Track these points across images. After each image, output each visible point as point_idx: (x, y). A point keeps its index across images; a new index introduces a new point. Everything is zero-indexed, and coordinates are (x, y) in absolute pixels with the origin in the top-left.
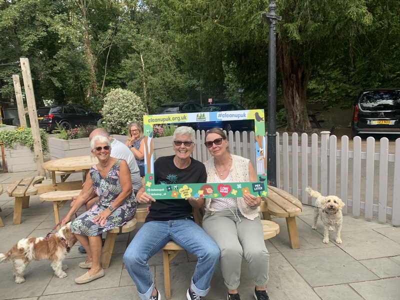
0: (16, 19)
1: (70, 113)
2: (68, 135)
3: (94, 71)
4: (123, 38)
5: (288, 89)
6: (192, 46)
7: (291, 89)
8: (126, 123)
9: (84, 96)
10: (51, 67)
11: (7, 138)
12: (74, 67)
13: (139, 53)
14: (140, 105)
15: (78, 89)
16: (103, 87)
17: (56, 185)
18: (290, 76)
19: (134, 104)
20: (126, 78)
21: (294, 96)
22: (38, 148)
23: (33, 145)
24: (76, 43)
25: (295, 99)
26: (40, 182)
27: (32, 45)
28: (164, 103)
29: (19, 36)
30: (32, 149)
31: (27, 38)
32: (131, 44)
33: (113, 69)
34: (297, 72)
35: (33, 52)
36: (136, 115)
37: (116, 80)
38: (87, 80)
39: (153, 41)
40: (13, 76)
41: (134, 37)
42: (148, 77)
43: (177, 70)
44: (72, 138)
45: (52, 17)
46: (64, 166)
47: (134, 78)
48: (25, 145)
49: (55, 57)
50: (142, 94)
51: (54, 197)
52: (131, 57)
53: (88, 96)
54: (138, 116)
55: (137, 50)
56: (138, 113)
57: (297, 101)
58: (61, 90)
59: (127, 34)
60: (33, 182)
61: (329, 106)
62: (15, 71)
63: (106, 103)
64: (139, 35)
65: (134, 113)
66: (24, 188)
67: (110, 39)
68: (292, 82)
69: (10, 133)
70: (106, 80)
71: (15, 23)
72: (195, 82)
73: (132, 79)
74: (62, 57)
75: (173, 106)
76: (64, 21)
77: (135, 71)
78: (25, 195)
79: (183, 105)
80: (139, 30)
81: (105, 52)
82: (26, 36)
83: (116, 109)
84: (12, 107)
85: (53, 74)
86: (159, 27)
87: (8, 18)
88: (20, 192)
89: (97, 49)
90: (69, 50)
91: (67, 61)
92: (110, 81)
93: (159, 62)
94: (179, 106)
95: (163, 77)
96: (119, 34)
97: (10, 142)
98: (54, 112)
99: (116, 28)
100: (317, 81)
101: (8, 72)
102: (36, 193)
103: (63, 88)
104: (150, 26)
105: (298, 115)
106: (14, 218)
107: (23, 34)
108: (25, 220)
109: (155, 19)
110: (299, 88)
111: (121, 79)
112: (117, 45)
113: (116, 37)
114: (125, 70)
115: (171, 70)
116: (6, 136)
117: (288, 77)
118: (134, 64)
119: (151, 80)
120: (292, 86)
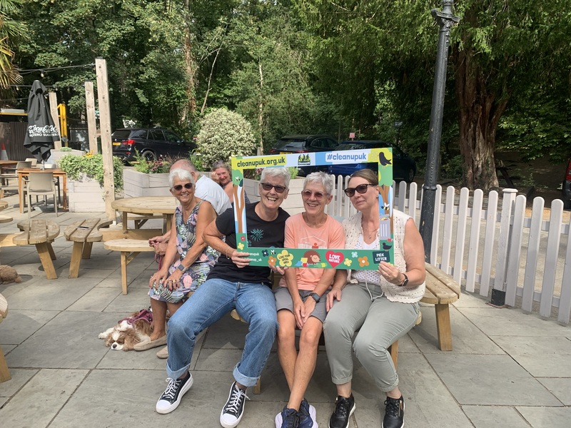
0: (96, 7)
1: (156, 139)
2: (150, 168)
3: (193, 84)
4: (237, 40)
5: (467, 127)
6: (330, 55)
7: (472, 126)
8: (227, 157)
9: (177, 118)
10: (137, 75)
11: (71, 166)
12: (167, 76)
13: (257, 63)
14: (249, 134)
15: (170, 107)
16: (203, 107)
17: (127, 232)
18: (473, 106)
19: (242, 132)
20: (236, 96)
21: (477, 137)
22: (109, 182)
23: (103, 178)
24: (172, 43)
25: (477, 141)
26: (108, 227)
27: (113, 43)
28: (285, 134)
29: (98, 30)
30: (102, 183)
31: (108, 33)
32: (247, 48)
33: (219, 82)
34: (485, 101)
35: (115, 53)
36: (242, 147)
37: (222, 99)
38: (183, 95)
39: (279, 47)
40: (86, 83)
41: (251, 38)
42: (267, 97)
43: (309, 89)
44: (154, 172)
45: (143, 6)
46: (139, 206)
47: (248, 97)
48: (93, 177)
49: (142, 61)
50: (257, 120)
51: (122, 246)
52: (245, 68)
53: (183, 118)
54: (245, 149)
55: (255, 57)
56: (246, 145)
57: (480, 144)
58: (147, 108)
59: (242, 34)
60: (98, 225)
61: (531, 156)
62: (89, 78)
63: (203, 127)
64: (260, 36)
65: (240, 144)
66: (86, 231)
67: (218, 41)
68: (475, 116)
69: (76, 160)
70: (209, 98)
71: (95, 12)
72: (332, 107)
73: (243, 99)
74: (152, 62)
75: (297, 140)
76: (159, 12)
77: (250, 88)
78: (86, 241)
79: (312, 140)
80: (260, 29)
81: (211, 59)
82: (107, 31)
83: (216, 137)
84: (81, 125)
85: (139, 85)
86: (288, 26)
87: (86, 5)
88: (80, 235)
89: (200, 53)
90: (162, 52)
91: (157, 68)
92: (215, 99)
93: (284, 76)
94: (306, 141)
95: (288, 98)
96: (232, 33)
97: (74, 172)
98: (136, 137)
99: (229, 25)
100: (515, 116)
101: (81, 78)
102: (100, 239)
103: (150, 105)
104: (275, 24)
105: (480, 166)
106: (71, 268)
107: (103, 27)
108: (84, 273)
109: (284, 14)
110: (484, 125)
111: (229, 97)
112: (228, 48)
113: (227, 37)
114: (236, 85)
115: (300, 89)
116: (69, 163)
117: (470, 109)
118: (250, 77)
119: (271, 101)
120: (475, 123)
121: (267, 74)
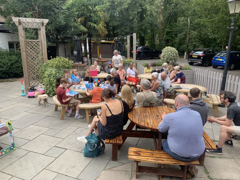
3: (161, 27)
13: (188, 17)
14: (177, 54)
16: (164, 36)
33: (172, 25)
47: (182, 32)
50: (186, 41)
63: (162, 52)
65: (174, 58)
70: (167, 31)
77: (184, 28)
83: (166, 56)
94: (204, 51)
95: (200, 31)
98: (139, 49)
118: (184, 23)
119: (192, 33)
121: (191, 22)
